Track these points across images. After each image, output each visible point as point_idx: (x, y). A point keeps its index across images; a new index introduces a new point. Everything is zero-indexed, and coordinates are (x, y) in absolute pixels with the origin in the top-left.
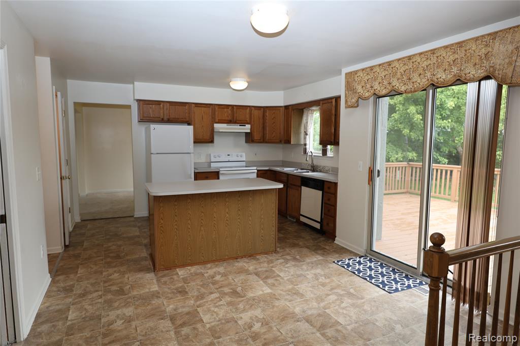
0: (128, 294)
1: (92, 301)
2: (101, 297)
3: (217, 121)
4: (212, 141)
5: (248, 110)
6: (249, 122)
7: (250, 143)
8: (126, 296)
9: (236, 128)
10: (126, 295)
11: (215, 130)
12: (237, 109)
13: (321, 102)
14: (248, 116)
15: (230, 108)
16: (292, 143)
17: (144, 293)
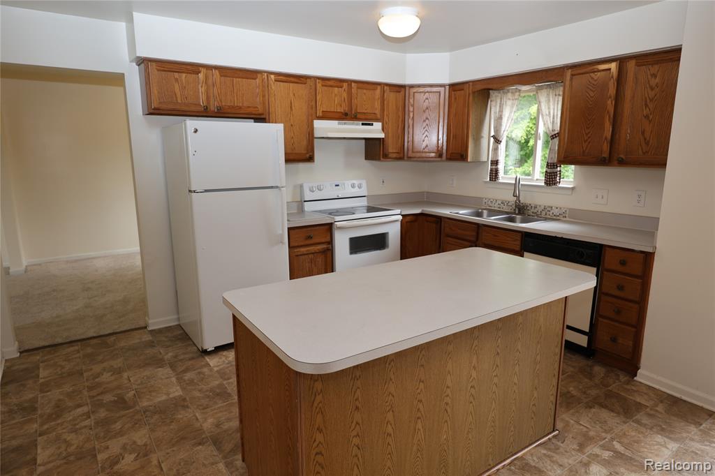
3: (319, 113)
4: (310, 159)
5: (378, 91)
6: (379, 116)
7: (379, 160)
9: (356, 130)
11: (316, 135)
12: (358, 88)
13: (569, 73)
14: (377, 105)
15: (345, 85)
16: (469, 160)
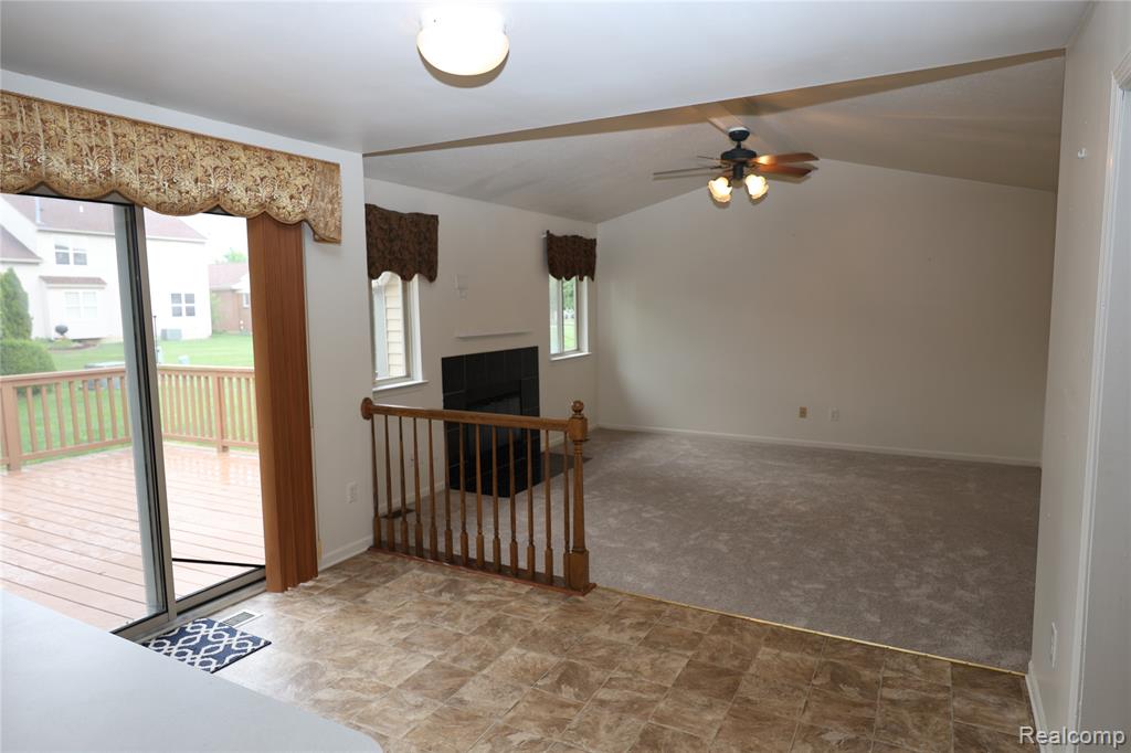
0: (826, 664)
1: (905, 679)
2: (885, 683)
8: (831, 660)
10: (832, 663)
17: (796, 651)
